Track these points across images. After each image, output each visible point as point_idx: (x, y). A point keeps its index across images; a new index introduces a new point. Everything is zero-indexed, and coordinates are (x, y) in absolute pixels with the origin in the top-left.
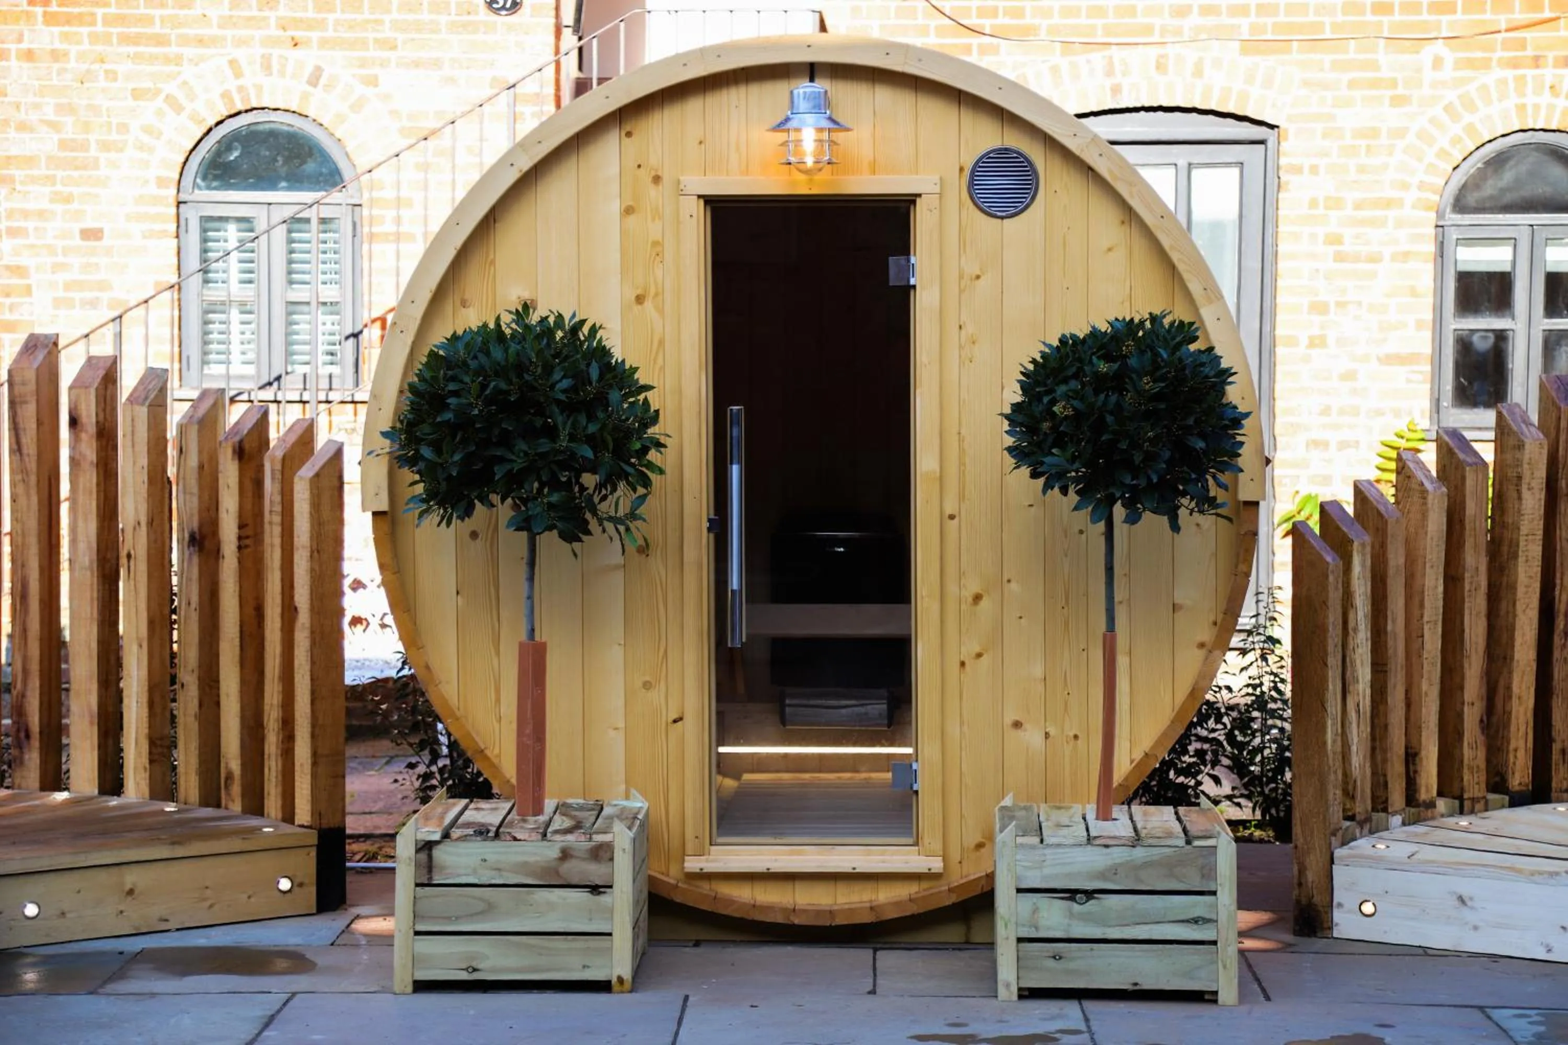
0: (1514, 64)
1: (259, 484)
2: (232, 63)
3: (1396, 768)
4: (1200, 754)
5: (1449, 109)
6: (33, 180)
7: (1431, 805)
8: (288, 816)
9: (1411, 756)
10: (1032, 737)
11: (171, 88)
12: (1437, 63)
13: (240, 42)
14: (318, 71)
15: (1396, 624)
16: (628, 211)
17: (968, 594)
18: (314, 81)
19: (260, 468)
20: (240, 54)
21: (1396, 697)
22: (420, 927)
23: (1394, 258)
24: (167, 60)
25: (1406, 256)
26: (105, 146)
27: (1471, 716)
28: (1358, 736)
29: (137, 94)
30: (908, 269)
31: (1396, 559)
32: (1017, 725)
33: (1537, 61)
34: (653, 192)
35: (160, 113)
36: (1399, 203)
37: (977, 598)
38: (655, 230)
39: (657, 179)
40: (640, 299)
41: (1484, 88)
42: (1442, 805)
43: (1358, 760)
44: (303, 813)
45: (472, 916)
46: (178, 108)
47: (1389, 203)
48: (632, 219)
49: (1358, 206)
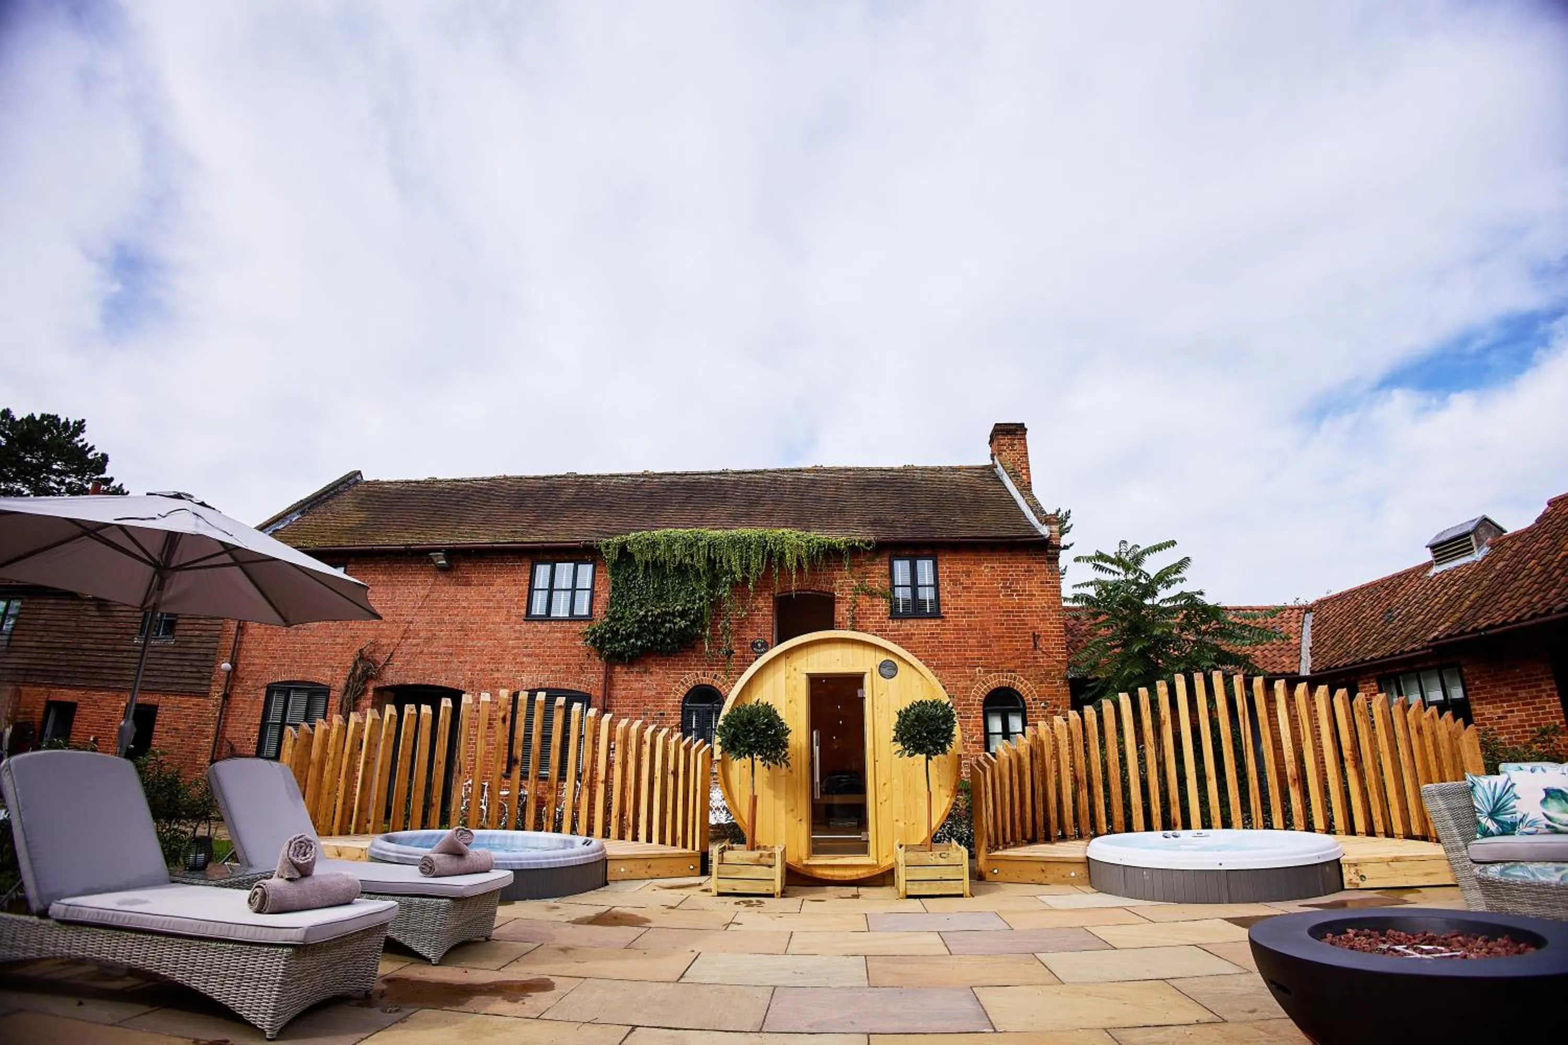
0: (997, 672)
1: (689, 757)
2: (697, 674)
3: (1000, 833)
4: (940, 837)
5: (983, 682)
6: (649, 701)
7: (1009, 843)
8: (694, 849)
9: (1004, 829)
10: (901, 824)
11: (682, 680)
12: (979, 671)
13: (698, 670)
14: (716, 676)
15: (998, 792)
16: (787, 678)
17: (882, 783)
18: (715, 678)
19: (690, 753)
20: (698, 672)
21: (999, 813)
22: (720, 876)
23: (974, 718)
24: (681, 674)
25: (976, 717)
26: (666, 693)
27: (1017, 818)
28: (991, 823)
29: (675, 682)
30: (863, 692)
31: (997, 774)
32: (897, 821)
33: (1002, 671)
34: (794, 673)
35: (679, 686)
36: (974, 705)
37: (885, 784)
38: (794, 683)
39: (795, 670)
40: (790, 702)
41: (990, 678)
42: (1012, 844)
43: (991, 829)
44: (697, 848)
45: (735, 873)
46: (684, 685)
47: (971, 705)
48: (788, 681)
49: (964, 705)
